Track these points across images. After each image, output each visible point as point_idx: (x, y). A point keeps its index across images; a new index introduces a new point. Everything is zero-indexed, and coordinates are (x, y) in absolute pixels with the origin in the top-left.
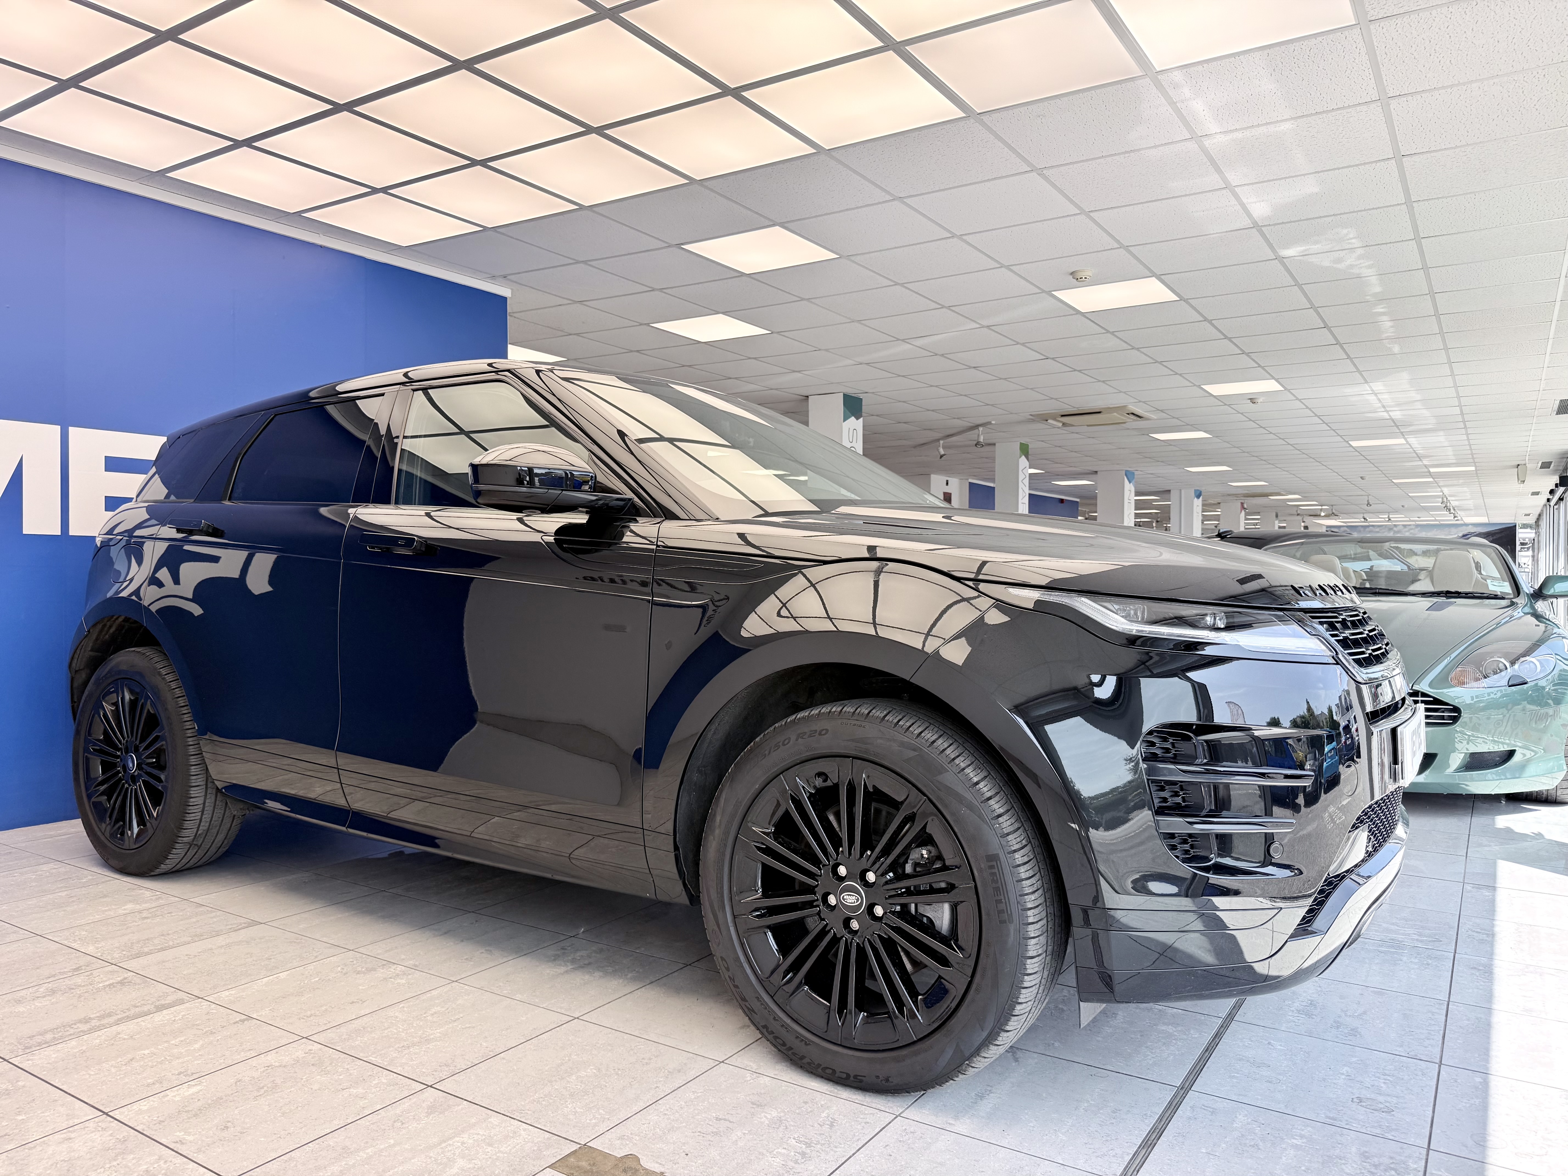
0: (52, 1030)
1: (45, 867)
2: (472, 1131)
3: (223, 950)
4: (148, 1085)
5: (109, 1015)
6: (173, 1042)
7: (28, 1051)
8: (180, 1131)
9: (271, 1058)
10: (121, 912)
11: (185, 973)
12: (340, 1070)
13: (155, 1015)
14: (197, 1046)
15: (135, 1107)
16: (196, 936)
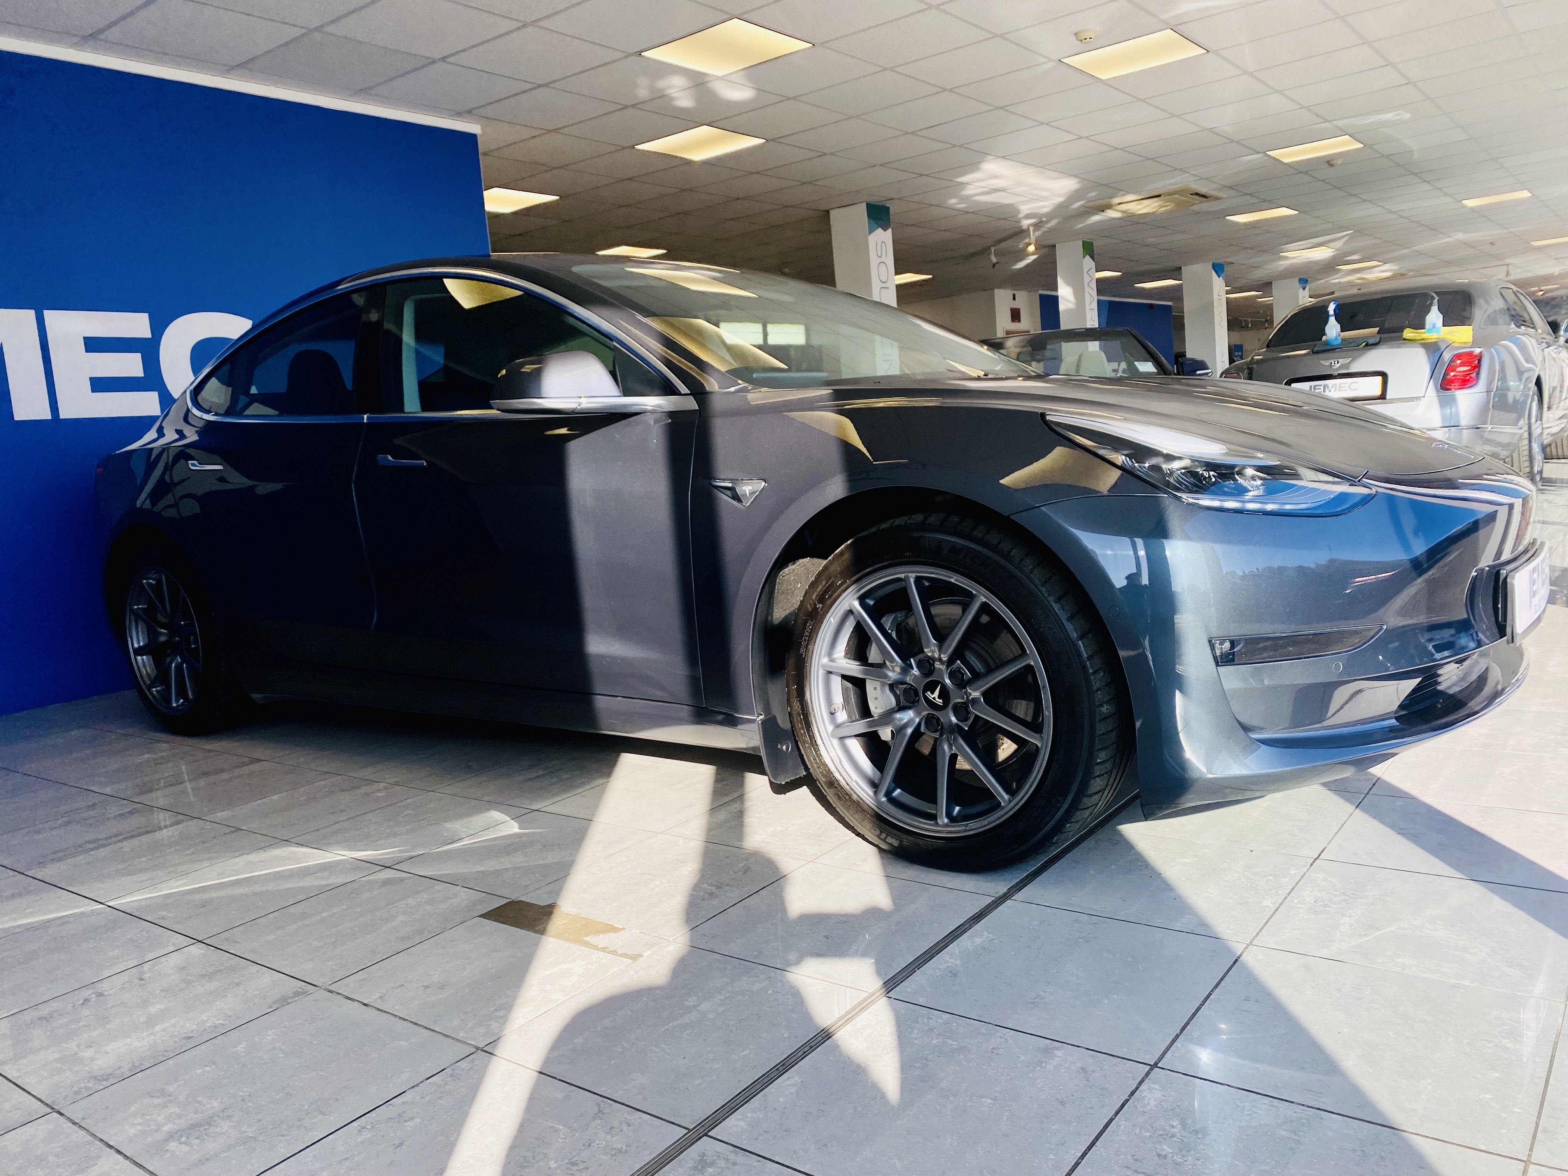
0: (64, 850)
2: (418, 896)
3: (224, 783)
4: (141, 882)
6: (168, 851)
7: (41, 865)
8: (164, 911)
9: (252, 856)
10: (139, 761)
13: (155, 833)
16: (203, 773)
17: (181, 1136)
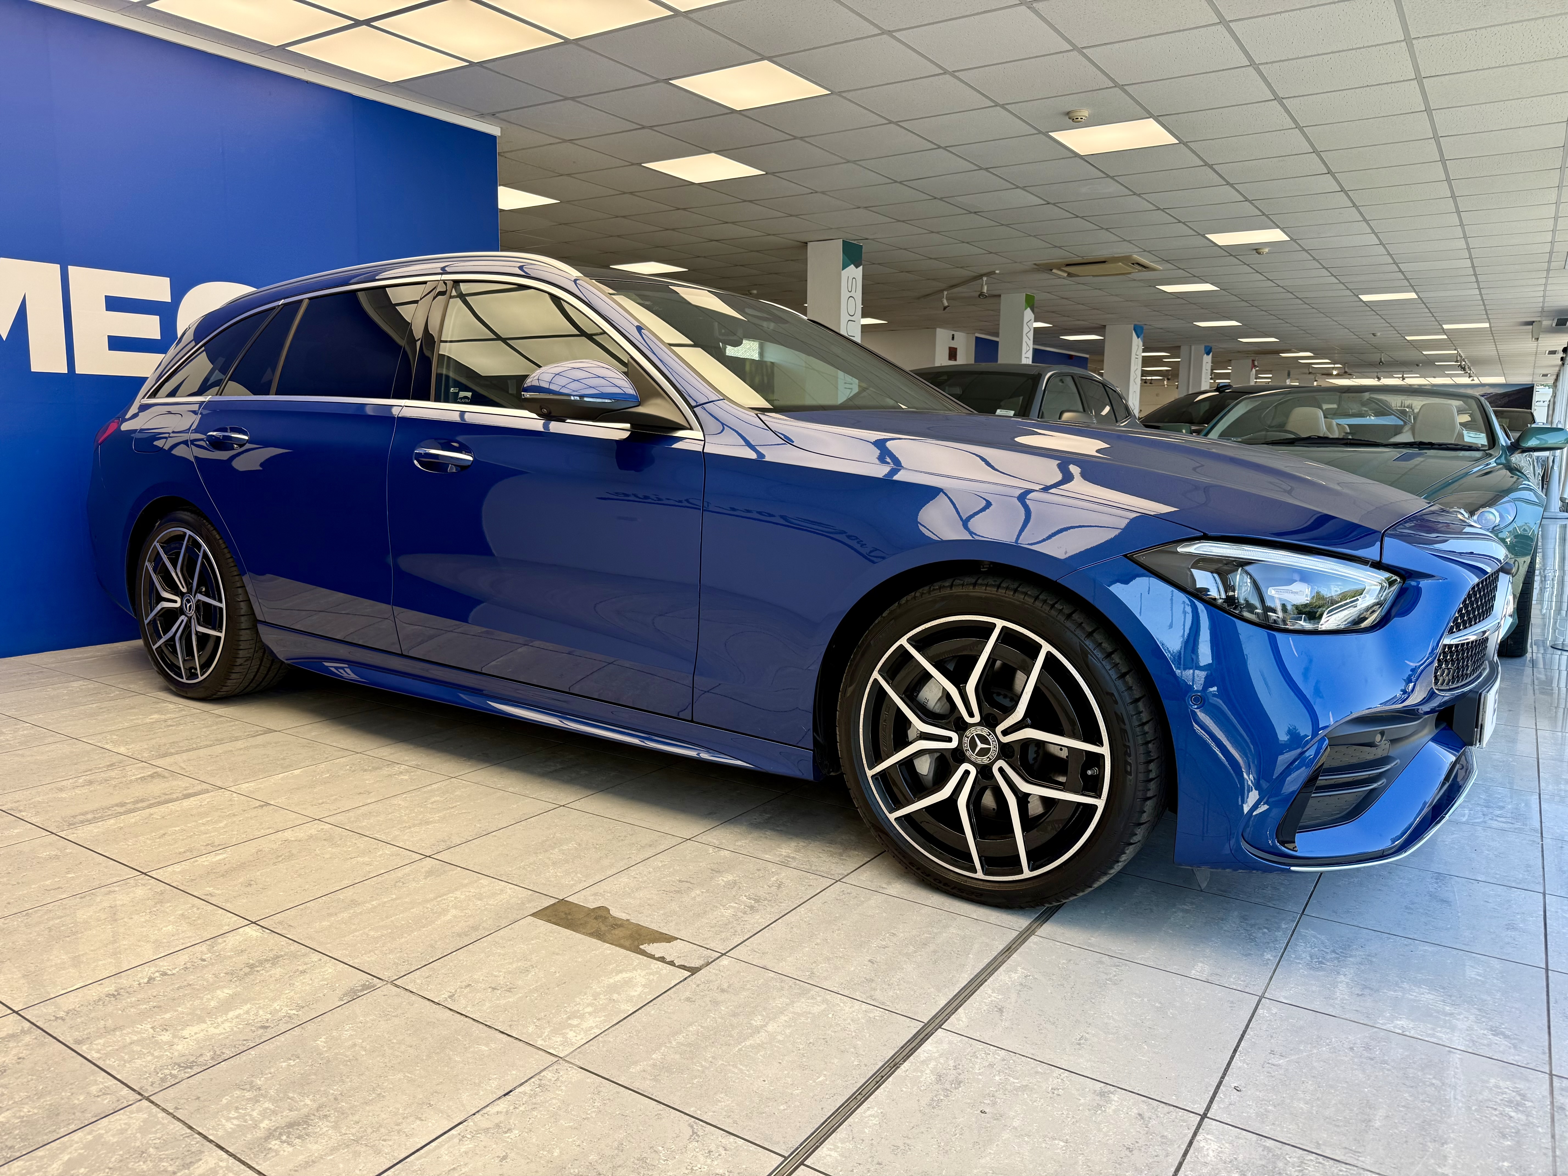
0: (93, 812)
1: (75, 684)
2: (464, 889)
3: (242, 752)
4: (180, 853)
5: (142, 801)
6: (200, 822)
7: (72, 827)
8: (210, 887)
9: (288, 834)
10: (148, 720)
11: (209, 769)
12: (349, 844)
13: (183, 801)
14: (221, 825)
15: (169, 869)
16: (217, 740)
17: (281, 1134)
